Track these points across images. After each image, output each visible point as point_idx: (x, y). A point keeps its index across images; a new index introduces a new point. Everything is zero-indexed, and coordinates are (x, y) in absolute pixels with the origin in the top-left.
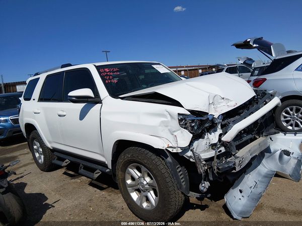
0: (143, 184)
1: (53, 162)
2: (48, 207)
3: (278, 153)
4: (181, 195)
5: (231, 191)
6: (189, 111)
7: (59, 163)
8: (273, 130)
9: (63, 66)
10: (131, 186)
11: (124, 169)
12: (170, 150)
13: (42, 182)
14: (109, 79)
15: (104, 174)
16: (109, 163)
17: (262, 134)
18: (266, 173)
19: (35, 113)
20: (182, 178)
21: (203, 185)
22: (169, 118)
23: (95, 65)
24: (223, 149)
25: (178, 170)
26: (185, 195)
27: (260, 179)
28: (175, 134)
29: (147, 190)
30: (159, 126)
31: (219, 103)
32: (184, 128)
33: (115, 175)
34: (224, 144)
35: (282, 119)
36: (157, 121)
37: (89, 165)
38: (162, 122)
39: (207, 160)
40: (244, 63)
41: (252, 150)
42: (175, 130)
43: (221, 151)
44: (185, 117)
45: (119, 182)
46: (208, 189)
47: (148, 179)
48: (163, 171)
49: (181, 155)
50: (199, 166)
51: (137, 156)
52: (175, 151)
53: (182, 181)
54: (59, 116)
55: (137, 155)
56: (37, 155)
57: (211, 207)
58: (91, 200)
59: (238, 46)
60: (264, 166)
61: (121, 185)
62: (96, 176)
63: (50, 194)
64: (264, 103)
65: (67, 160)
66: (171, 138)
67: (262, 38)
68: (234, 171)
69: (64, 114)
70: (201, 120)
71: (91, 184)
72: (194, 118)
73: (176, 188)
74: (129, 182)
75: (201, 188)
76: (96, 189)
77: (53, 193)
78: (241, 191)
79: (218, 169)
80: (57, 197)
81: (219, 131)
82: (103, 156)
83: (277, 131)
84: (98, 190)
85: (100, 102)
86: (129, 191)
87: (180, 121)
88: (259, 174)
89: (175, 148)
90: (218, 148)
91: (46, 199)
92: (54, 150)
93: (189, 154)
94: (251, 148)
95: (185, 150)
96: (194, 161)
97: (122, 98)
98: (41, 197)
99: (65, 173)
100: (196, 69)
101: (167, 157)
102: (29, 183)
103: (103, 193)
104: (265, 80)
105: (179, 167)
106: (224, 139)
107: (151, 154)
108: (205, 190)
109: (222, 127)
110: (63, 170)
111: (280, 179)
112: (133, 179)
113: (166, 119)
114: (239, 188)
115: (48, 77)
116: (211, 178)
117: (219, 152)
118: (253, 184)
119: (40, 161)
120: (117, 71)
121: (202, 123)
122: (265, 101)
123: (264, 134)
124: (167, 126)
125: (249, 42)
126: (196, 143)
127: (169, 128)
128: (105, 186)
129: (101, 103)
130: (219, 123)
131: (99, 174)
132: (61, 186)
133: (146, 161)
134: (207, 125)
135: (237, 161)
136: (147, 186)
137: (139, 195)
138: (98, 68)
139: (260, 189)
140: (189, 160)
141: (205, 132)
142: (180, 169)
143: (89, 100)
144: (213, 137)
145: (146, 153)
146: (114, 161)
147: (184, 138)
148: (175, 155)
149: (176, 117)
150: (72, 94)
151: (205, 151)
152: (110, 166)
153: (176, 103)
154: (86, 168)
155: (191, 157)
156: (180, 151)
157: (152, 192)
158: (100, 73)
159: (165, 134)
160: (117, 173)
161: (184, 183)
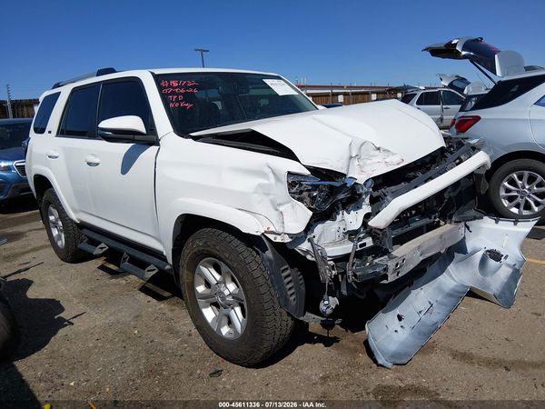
0: (223, 293)
1: (80, 246)
2: (62, 323)
3: (479, 255)
4: (285, 317)
5: (380, 315)
6: (308, 168)
7: (88, 248)
8: (473, 213)
9: (100, 73)
10: (204, 297)
11: (193, 268)
12: (271, 237)
13: (59, 280)
14: (177, 101)
15: (162, 272)
16: (168, 253)
17: (451, 218)
18: (453, 290)
19: (50, 157)
20: (290, 289)
21: (326, 302)
22: (273, 180)
23: (153, 74)
24: (369, 242)
25: (284, 274)
26: (293, 318)
27: (439, 299)
28: (281, 209)
29: (230, 306)
30: (255, 193)
31: (370, 157)
32: (298, 200)
33: (178, 276)
34: (371, 232)
35: (503, 193)
36: (251, 183)
37: (138, 254)
38: (260, 186)
39: (338, 259)
40: (451, 85)
41: (425, 247)
42: (282, 202)
43: (365, 244)
44: (300, 178)
45: (184, 288)
46: (334, 310)
47: (232, 287)
48: (256, 274)
49: (290, 247)
50: (321, 269)
51: (214, 245)
52: (279, 239)
53: (290, 293)
54: (89, 164)
55: (214, 243)
56: (55, 232)
57: (343, 342)
58: (137, 317)
59: (435, 52)
60: (451, 276)
61: (186, 294)
62: (149, 275)
63: (70, 301)
64: (457, 161)
65: (103, 245)
66: (274, 215)
67: (482, 39)
68: (385, 282)
69: (97, 161)
70: (331, 187)
71: (144, 289)
72: (316, 181)
73: (277, 306)
74: (201, 289)
75: (322, 307)
76: (150, 298)
77: (75, 301)
78: (400, 318)
79: (355, 275)
80: (82, 307)
81: (366, 209)
82: (160, 241)
83: (478, 215)
84: (155, 301)
85: (156, 142)
86: (200, 305)
87: (291, 185)
88: (440, 289)
89: (279, 234)
90: (360, 239)
91: (62, 309)
92: (83, 226)
93: (305, 246)
94: (424, 243)
95: (297, 239)
96: (314, 259)
97: (196, 138)
98: (54, 306)
99: (102, 268)
100: (367, 93)
101: (265, 249)
102: (36, 280)
103: (162, 305)
104: (477, 119)
105: (287, 269)
106: (373, 223)
107: (237, 242)
108: (329, 311)
109: (373, 201)
110: (100, 262)
111: (477, 301)
112: (208, 285)
113: (266, 182)
114: (398, 311)
115: (74, 91)
116: (344, 292)
117: (361, 246)
118: (424, 306)
119: (59, 243)
120: (193, 87)
121: (333, 191)
122: (459, 158)
123: (454, 219)
124: (268, 194)
125: (456, 44)
126: (319, 228)
127: (272, 197)
128: (167, 294)
129: (158, 145)
130: (366, 193)
131: (154, 273)
132: (92, 290)
133: (227, 255)
134: (342, 196)
135: (391, 264)
136: (230, 299)
137: (218, 313)
138: (157, 78)
139: (435, 317)
140: (305, 257)
141: (338, 208)
142: (288, 272)
143: (137, 137)
144: (353, 219)
145: (228, 240)
146: (177, 250)
147: (295, 217)
148: (280, 248)
149: (285, 179)
150: (105, 124)
151: (334, 243)
152: (170, 260)
153: (287, 153)
154: (134, 261)
155: (307, 252)
156: (287, 240)
157: (238, 309)
158: (160, 88)
159: (264, 207)
160: (181, 273)
161: (293, 297)
